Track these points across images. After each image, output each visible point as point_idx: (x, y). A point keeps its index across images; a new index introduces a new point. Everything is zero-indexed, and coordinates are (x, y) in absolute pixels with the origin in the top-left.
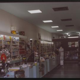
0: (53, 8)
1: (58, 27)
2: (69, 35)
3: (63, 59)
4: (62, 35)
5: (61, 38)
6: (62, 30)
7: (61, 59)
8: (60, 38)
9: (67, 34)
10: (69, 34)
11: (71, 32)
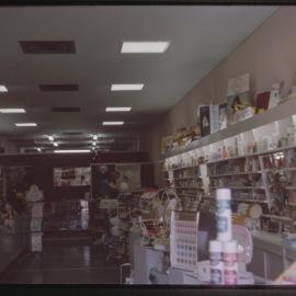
0: (21, 42)
1: (22, 111)
2: (56, 144)
3: (39, 229)
4: (32, 141)
5: (27, 151)
6: (34, 125)
7: (32, 230)
8: (22, 151)
9: (51, 138)
10: (55, 140)
11: (65, 134)
